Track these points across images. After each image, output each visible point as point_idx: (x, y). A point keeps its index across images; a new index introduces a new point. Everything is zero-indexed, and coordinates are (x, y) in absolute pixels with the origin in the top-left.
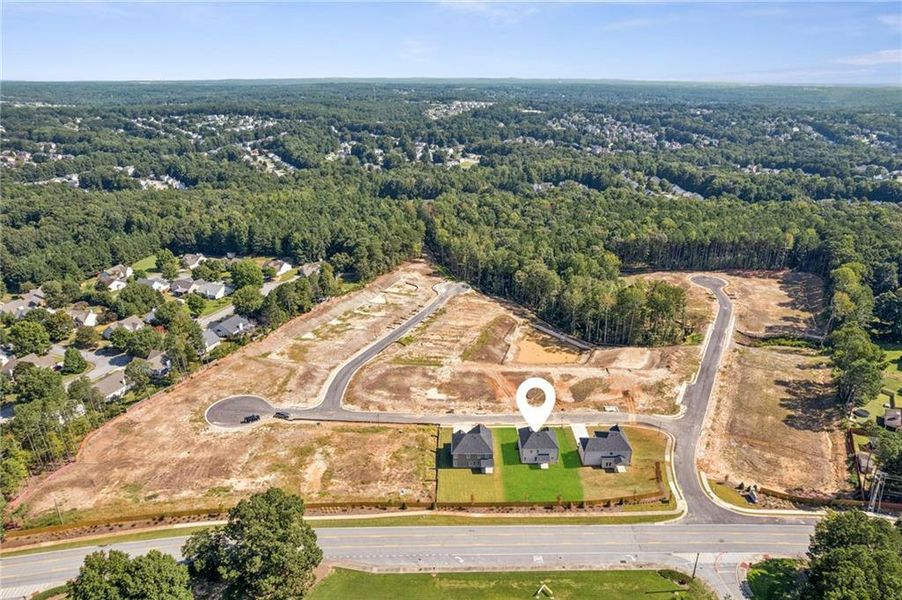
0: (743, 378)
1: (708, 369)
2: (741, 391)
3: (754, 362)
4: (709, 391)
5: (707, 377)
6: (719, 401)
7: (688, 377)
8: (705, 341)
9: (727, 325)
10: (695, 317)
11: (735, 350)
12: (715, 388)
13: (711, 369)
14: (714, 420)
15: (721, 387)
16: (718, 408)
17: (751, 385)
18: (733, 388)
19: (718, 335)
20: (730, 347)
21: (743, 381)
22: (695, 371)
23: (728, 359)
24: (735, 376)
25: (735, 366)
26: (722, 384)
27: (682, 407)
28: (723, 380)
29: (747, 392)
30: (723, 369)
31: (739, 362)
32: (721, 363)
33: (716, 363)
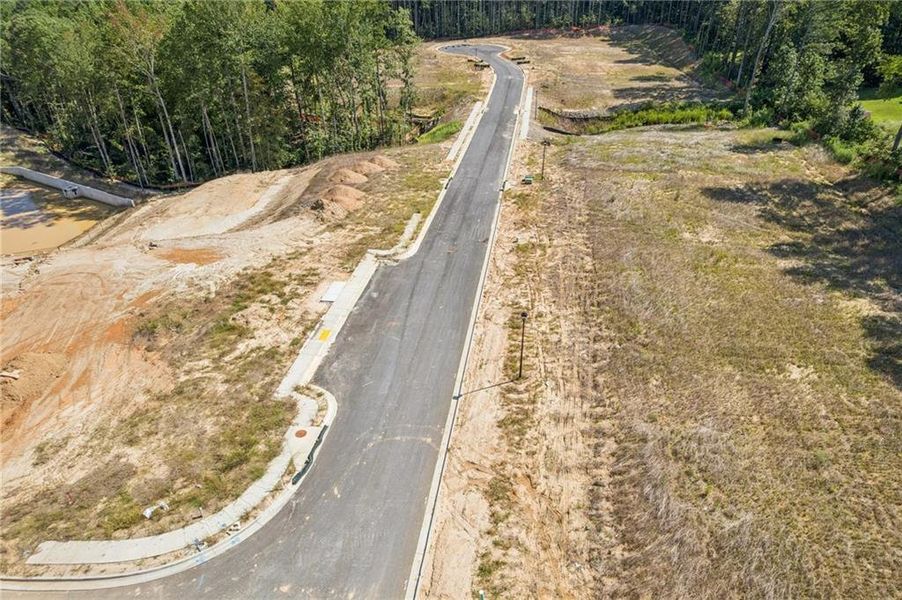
0: (594, 207)
1: (468, 199)
2: (605, 255)
3: (609, 157)
4: (471, 275)
5: (466, 221)
6: (519, 320)
7: (391, 231)
8: (462, 135)
9: (517, 100)
10: (443, 98)
11: (547, 143)
12: (497, 257)
13: (481, 194)
14: (499, 491)
15: (520, 249)
16: (515, 370)
17: (631, 224)
18: (565, 247)
19: (500, 120)
20: (531, 136)
21: (597, 214)
22: (420, 208)
23: (531, 162)
24: (562, 205)
25: (555, 175)
26: (524, 238)
27: (307, 406)
28: (523, 224)
29: (628, 253)
30: (519, 190)
31: (565, 164)
32: (511, 174)
33: (495, 174)
